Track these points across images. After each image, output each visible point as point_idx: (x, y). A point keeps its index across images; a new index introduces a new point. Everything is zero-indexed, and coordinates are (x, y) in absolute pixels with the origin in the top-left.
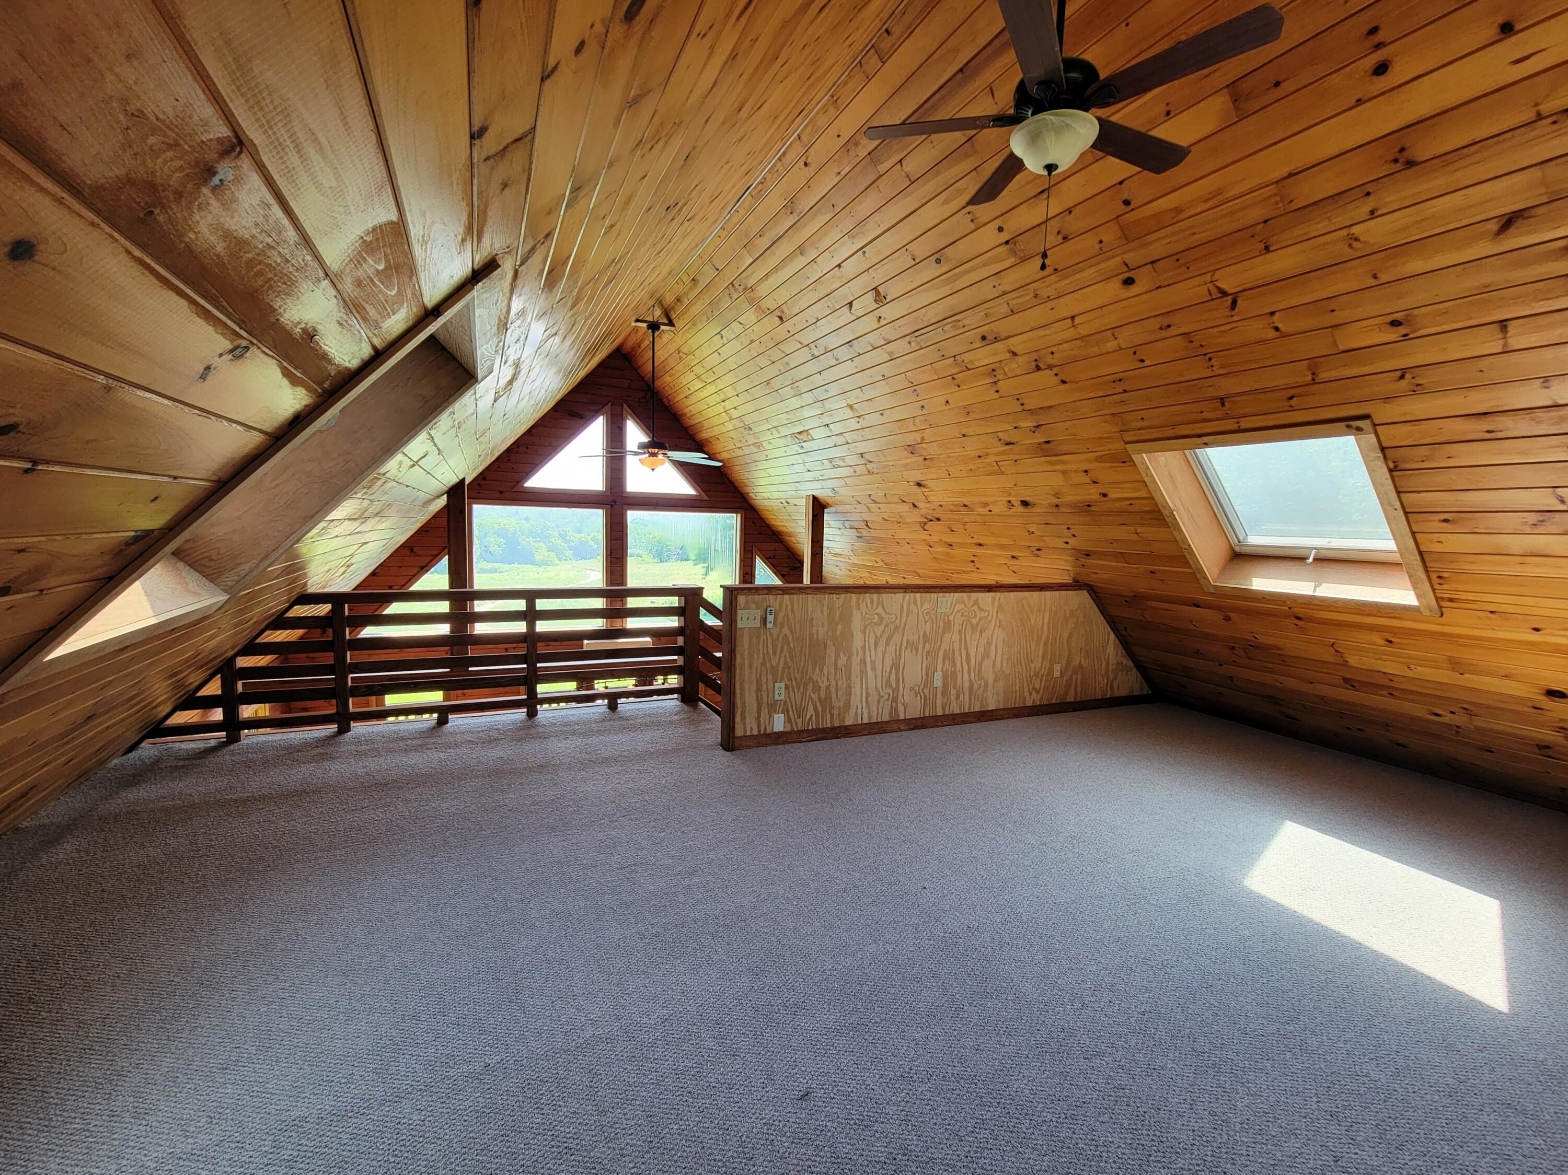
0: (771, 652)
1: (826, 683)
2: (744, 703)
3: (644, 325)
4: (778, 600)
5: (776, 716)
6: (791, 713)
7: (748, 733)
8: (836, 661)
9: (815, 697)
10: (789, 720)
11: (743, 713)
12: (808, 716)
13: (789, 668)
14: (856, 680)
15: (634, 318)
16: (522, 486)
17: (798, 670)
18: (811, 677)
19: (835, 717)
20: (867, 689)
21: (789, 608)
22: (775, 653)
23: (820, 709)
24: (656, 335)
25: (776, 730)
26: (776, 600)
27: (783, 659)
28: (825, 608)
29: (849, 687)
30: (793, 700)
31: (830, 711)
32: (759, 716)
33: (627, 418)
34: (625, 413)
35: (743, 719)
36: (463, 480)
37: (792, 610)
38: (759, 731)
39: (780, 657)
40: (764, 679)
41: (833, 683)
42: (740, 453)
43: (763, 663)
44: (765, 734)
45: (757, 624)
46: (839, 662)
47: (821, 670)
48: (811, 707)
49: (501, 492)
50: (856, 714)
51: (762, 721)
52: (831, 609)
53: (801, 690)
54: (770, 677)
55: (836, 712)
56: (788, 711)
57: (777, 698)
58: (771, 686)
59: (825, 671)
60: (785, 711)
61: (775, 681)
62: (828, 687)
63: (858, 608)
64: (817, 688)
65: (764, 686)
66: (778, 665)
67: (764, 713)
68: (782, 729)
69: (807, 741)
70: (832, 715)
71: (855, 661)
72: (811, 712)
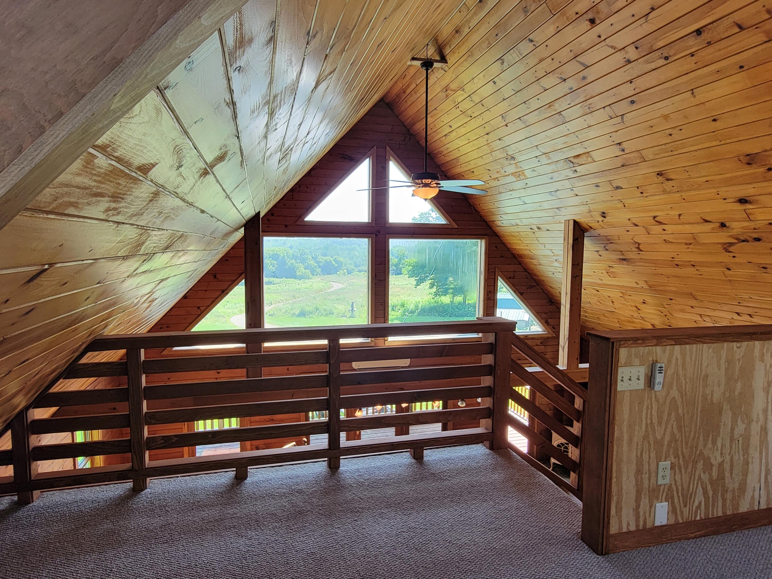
0: (655, 421)
1: (719, 460)
2: (620, 490)
3: (418, 63)
4: (667, 352)
5: (658, 505)
6: (676, 500)
7: (625, 530)
8: (732, 430)
9: (705, 477)
10: (673, 510)
11: (619, 502)
12: (696, 503)
13: (676, 441)
14: (754, 454)
15: (410, 57)
16: (303, 220)
17: (687, 444)
18: (701, 452)
19: (728, 502)
20: (767, 465)
21: (680, 361)
22: (660, 423)
23: (710, 493)
24: (429, 71)
25: (657, 523)
26: (664, 352)
27: (669, 430)
28: (723, 360)
29: (746, 463)
30: (679, 483)
31: (723, 495)
32: (638, 506)
33: (389, 160)
34: (388, 154)
35: (619, 510)
36: (258, 214)
37: (683, 365)
38: (637, 526)
39: (666, 428)
40: (645, 456)
41: (728, 458)
42: (496, 183)
43: (646, 437)
44: (645, 529)
45: (641, 385)
46: (736, 432)
47: (714, 442)
48: (700, 490)
49: (286, 226)
50: (753, 497)
51: (641, 514)
52: (729, 362)
53: (689, 470)
54: (653, 455)
55: (729, 496)
56: (672, 497)
57: (660, 482)
58: (653, 466)
59: (719, 444)
60: (669, 498)
61: (659, 460)
62: (721, 465)
63: (762, 359)
64: (708, 466)
65: (646, 466)
66: (663, 438)
67: (645, 502)
68: (664, 522)
69: (696, 537)
70: (724, 500)
71: (755, 428)
72: (699, 498)
